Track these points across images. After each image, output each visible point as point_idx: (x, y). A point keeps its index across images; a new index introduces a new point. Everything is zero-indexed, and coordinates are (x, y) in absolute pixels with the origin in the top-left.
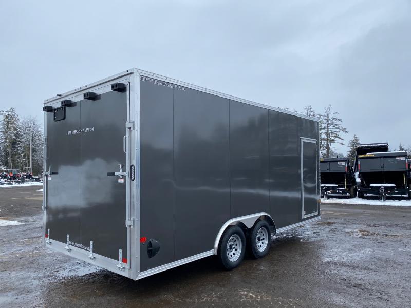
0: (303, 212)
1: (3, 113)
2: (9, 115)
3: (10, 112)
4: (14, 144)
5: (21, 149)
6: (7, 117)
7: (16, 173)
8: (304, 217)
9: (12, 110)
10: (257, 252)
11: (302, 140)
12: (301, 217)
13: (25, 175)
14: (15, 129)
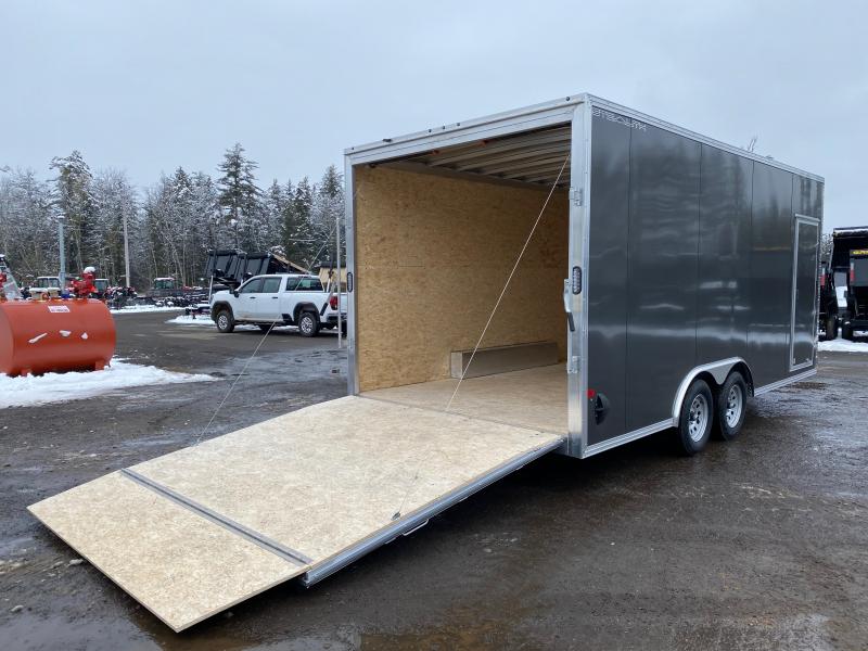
0: (792, 360)
1: (59, 162)
2: (71, 166)
3: (71, 159)
4: (85, 228)
5: (98, 238)
6: (67, 171)
7: (103, 286)
8: (793, 369)
9: (76, 157)
10: (726, 427)
11: (798, 221)
12: (789, 369)
13: (120, 291)
14: (84, 197)
